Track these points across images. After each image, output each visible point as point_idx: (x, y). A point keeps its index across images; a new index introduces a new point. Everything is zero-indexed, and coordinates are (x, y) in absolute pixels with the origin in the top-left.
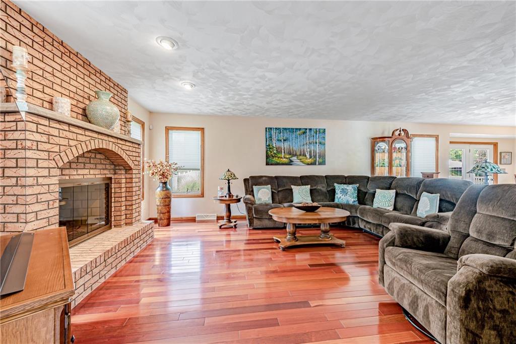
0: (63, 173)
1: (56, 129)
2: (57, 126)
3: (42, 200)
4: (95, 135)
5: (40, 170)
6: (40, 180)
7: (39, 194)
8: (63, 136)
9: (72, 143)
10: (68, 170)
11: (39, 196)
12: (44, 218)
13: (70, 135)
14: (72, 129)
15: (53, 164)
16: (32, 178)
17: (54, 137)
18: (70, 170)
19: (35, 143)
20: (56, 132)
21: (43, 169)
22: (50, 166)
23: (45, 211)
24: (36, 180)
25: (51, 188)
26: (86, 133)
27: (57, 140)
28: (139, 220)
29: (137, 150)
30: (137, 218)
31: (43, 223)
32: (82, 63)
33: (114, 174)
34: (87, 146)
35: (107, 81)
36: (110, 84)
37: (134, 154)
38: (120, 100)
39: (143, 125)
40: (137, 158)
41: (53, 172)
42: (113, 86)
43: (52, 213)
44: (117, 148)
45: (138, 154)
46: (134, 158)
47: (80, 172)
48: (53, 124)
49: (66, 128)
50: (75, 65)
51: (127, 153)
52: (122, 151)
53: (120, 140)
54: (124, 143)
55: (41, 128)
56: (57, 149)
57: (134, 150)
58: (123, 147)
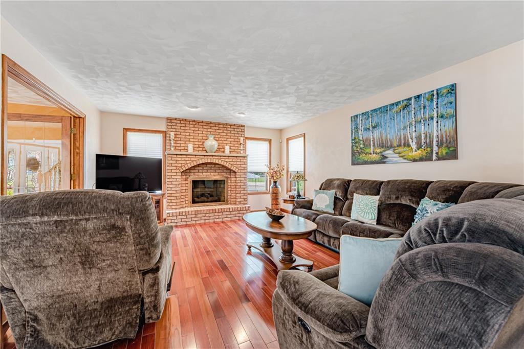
0: (194, 174)
2: (180, 156)
3: (173, 184)
4: (203, 157)
5: (172, 173)
6: (172, 177)
8: (183, 160)
9: (187, 162)
10: (197, 173)
11: (172, 182)
12: (174, 190)
13: (187, 159)
15: (178, 171)
16: (169, 176)
17: (178, 161)
19: (170, 164)
20: (180, 159)
21: (174, 173)
22: (176, 172)
25: (178, 180)
26: (197, 157)
27: (180, 162)
28: (244, 204)
29: (242, 161)
30: (242, 202)
31: (174, 192)
32: (206, 124)
33: (230, 175)
34: (197, 162)
35: (224, 126)
36: (227, 127)
37: (238, 163)
38: (237, 132)
39: (270, 141)
40: (242, 166)
41: (178, 174)
42: (229, 127)
43: (178, 189)
44: (220, 161)
45: (243, 163)
46: (239, 166)
47: (204, 174)
48: (178, 156)
49: (185, 156)
50: (201, 127)
51: (231, 163)
52: (225, 163)
53: (223, 156)
54: (227, 158)
55: (173, 159)
56: (180, 165)
57: (239, 160)
58: (226, 160)
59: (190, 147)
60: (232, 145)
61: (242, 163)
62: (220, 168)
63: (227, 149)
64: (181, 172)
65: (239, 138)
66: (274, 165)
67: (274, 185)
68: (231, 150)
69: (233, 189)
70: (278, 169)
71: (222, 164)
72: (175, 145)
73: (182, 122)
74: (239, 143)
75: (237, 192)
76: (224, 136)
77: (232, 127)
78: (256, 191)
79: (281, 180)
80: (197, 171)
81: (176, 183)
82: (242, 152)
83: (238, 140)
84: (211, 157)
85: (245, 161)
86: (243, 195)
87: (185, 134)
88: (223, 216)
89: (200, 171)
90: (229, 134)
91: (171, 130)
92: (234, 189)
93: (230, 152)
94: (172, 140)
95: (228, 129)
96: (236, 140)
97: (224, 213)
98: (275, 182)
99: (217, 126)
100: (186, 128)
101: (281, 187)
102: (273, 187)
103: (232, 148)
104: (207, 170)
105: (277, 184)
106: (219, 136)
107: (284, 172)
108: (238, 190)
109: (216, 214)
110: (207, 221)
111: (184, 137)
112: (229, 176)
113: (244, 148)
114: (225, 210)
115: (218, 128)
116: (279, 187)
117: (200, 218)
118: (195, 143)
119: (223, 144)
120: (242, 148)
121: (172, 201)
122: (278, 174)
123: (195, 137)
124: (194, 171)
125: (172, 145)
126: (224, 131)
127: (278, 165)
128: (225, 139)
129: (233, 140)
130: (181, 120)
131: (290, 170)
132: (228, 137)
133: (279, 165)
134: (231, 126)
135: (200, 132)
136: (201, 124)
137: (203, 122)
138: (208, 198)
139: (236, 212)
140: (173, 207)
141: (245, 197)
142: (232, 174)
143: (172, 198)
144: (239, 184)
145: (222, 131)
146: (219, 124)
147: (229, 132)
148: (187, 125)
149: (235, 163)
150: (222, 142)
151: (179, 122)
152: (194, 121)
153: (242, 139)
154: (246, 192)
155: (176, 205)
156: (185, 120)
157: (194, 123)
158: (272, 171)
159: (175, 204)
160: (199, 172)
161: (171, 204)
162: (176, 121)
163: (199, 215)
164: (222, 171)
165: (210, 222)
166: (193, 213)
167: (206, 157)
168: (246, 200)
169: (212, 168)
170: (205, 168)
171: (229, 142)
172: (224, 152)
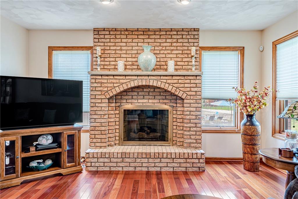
0: (127, 102)
1: (105, 80)
2: (107, 77)
3: (98, 114)
5: (96, 100)
6: (97, 104)
7: (96, 110)
8: (110, 82)
9: (115, 85)
10: (131, 100)
11: (96, 112)
12: (98, 122)
13: (114, 81)
14: (115, 77)
15: (103, 97)
16: (93, 103)
17: (104, 84)
18: (132, 100)
19: (94, 88)
20: (105, 81)
21: (98, 99)
22: (102, 98)
23: (99, 119)
24: (94, 104)
25: (103, 108)
26: (127, 77)
27: (106, 85)
28: (196, 148)
29: (192, 81)
30: (192, 145)
31: (98, 124)
32: (142, 33)
33: (176, 103)
34: (127, 85)
35: (168, 33)
36: (172, 33)
37: (186, 85)
38: (186, 41)
39: (242, 50)
40: (193, 89)
41: (103, 101)
42: (175, 33)
43: (103, 121)
44: (159, 83)
45: (195, 85)
46: (189, 89)
47: (140, 101)
48: (103, 77)
49: (112, 77)
50: (136, 37)
51: (176, 85)
52: (167, 85)
53: (164, 76)
54: (170, 78)
55: (97, 81)
56: (106, 89)
57: (188, 81)
58: (169, 81)
59: (121, 64)
60: (179, 60)
61: (192, 85)
62: (162, 94)
63: (171, 65)
64: (109, 99)
65: (190, 48)
66: (248, 88)
67: (248, 121)
68: (177, 67)
69: (179, 124)
70: (256, 94)
71: (162, 86)
72: (103, 63)
73: (111, 33)
74: (190, 56)
75: (184, 128)
76: (167, 48)
77: (179, 33)
78: (218, 129)
79: (261, 113)
80: (130, 97)
81: (101, 113)
82: (193, 70)
83: (188, 52)
84: (147, 78)
85: (197, 81)
86: (194, 133)
87: (114, 48)
88: (161, 165)
89: (134, 97)
90: (175, 44)
91: (99, 44)
92: (182, 125)
93: (176, 70)
94: (99, 57)
95: (173, 37)
96: (186, 52)
97: (162, 160)
98: (250, 116)
99: (157, 33)
100: (117, 40)
101: (261, 124)
102: (245, 125)
103: (179, 63)
104: (143, 96)
105: (254, 119)
106: (161, 48)
107: (268, 100)
108: (185, 125)
109: (151, 160)
110: (138, 169)
111: (114, 52)
112: (175, 105)
113: (198, 64)
114: (165, 156)
115: (158, 37)
116: (257, 123)
117: (127, 164)
118: (128, 59)
119: (165, 59)
120: (193, 63)
121: (97, 136)
122: (256, 103)
123: (128, 52)
124: (126, 97)
125: (99, 63)
126: (168, 41)
127: (255, 88)
128: (169, 52)
129: (180, 52)
130: (110, 30)
131: (279, 95)
132: (172, 48)
133: (258, 87)
134: (177, 31)
135: (134, 44)
136: (136, 33)
137: (138, 30)
138: (148, 134)
139: (182, 161)
140: (98, 144)
141: (197, 137)
142: (178, 101)
143: (96, 133)
144: (188, 117)
145: (164, 40)
146: (160, 30)
147: (175, 40)
148: (118, 37)
149: (182, 85)
150: (164, 56)
151: (107, 33)
152: (127, 30)
153: (193, 49)
154: (198, 129)
155: (101, 142)
156: (116, 30)
157: (127, 33)
158: (244, 97)
159: (99, 140)
160: (132, 99)
161: (95, 140)
162: (103, 33)
163: (127, 160)
164: (164, 97)
165: (142, 171)
166: (119, 156)
167: (139, 78)
168: (199, 141)
169: (151, 94)
170: (140, 93)
171: (175, 56)
172: (166, 70)
